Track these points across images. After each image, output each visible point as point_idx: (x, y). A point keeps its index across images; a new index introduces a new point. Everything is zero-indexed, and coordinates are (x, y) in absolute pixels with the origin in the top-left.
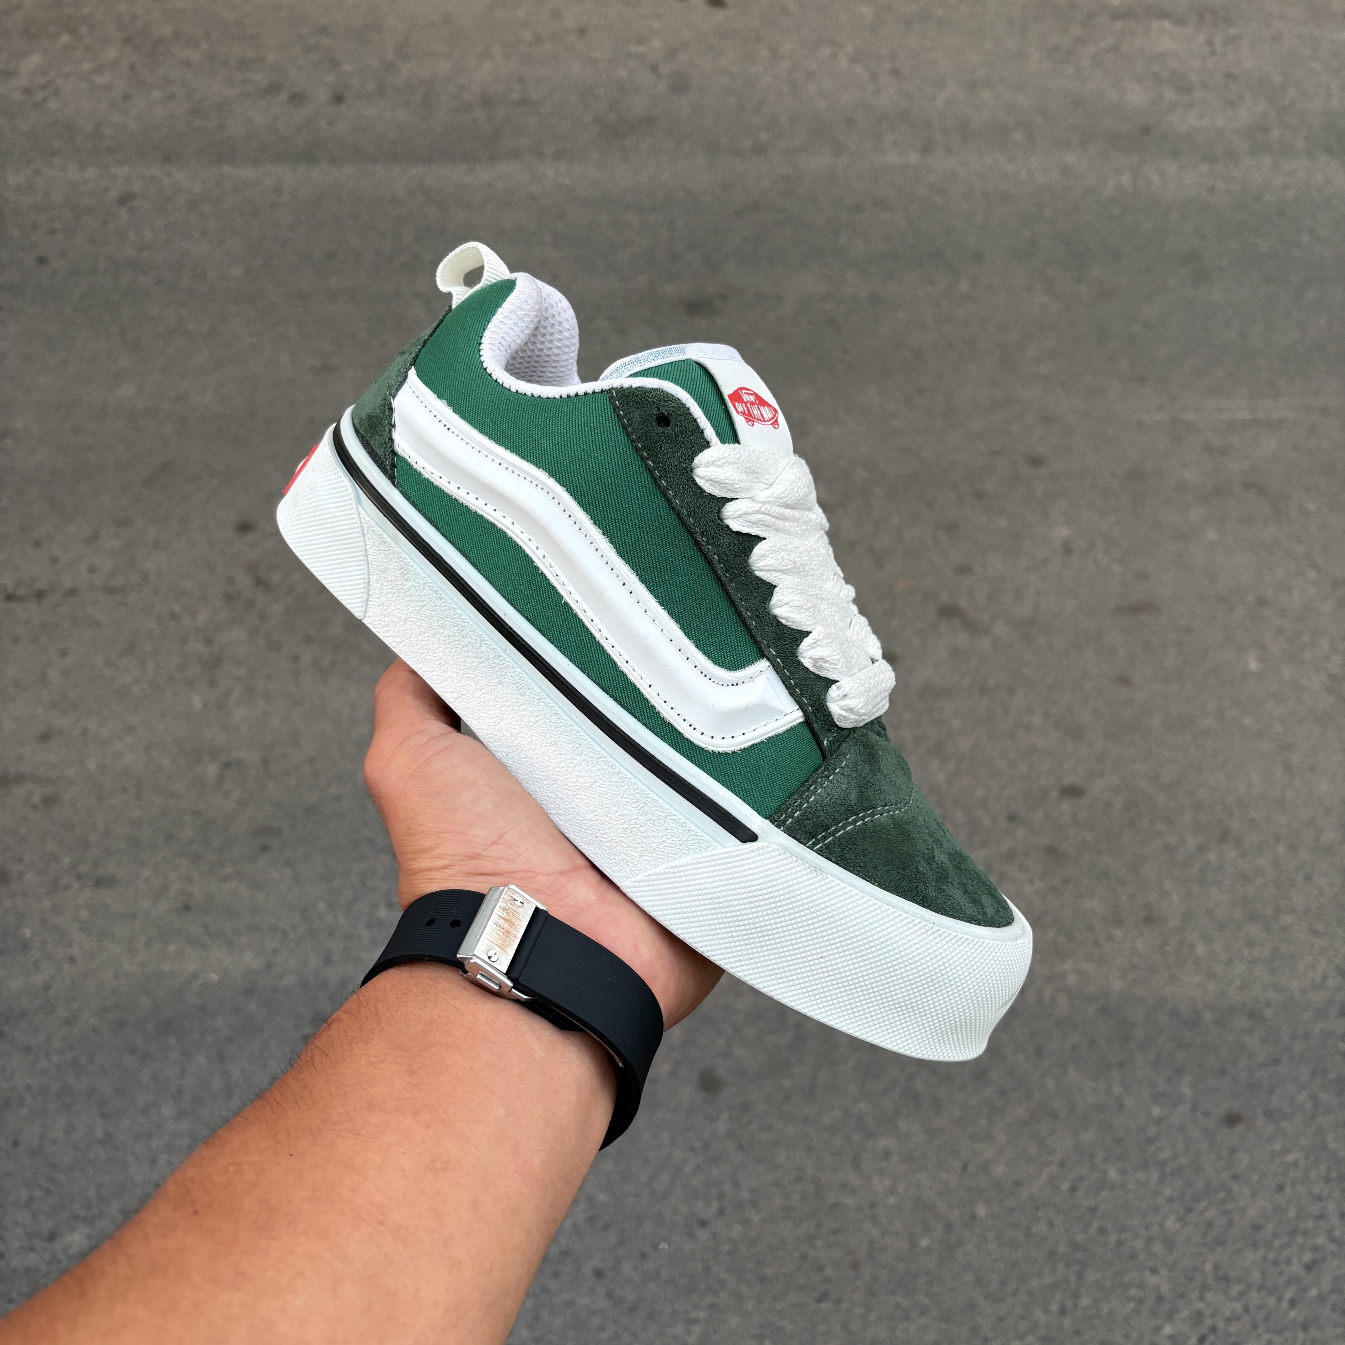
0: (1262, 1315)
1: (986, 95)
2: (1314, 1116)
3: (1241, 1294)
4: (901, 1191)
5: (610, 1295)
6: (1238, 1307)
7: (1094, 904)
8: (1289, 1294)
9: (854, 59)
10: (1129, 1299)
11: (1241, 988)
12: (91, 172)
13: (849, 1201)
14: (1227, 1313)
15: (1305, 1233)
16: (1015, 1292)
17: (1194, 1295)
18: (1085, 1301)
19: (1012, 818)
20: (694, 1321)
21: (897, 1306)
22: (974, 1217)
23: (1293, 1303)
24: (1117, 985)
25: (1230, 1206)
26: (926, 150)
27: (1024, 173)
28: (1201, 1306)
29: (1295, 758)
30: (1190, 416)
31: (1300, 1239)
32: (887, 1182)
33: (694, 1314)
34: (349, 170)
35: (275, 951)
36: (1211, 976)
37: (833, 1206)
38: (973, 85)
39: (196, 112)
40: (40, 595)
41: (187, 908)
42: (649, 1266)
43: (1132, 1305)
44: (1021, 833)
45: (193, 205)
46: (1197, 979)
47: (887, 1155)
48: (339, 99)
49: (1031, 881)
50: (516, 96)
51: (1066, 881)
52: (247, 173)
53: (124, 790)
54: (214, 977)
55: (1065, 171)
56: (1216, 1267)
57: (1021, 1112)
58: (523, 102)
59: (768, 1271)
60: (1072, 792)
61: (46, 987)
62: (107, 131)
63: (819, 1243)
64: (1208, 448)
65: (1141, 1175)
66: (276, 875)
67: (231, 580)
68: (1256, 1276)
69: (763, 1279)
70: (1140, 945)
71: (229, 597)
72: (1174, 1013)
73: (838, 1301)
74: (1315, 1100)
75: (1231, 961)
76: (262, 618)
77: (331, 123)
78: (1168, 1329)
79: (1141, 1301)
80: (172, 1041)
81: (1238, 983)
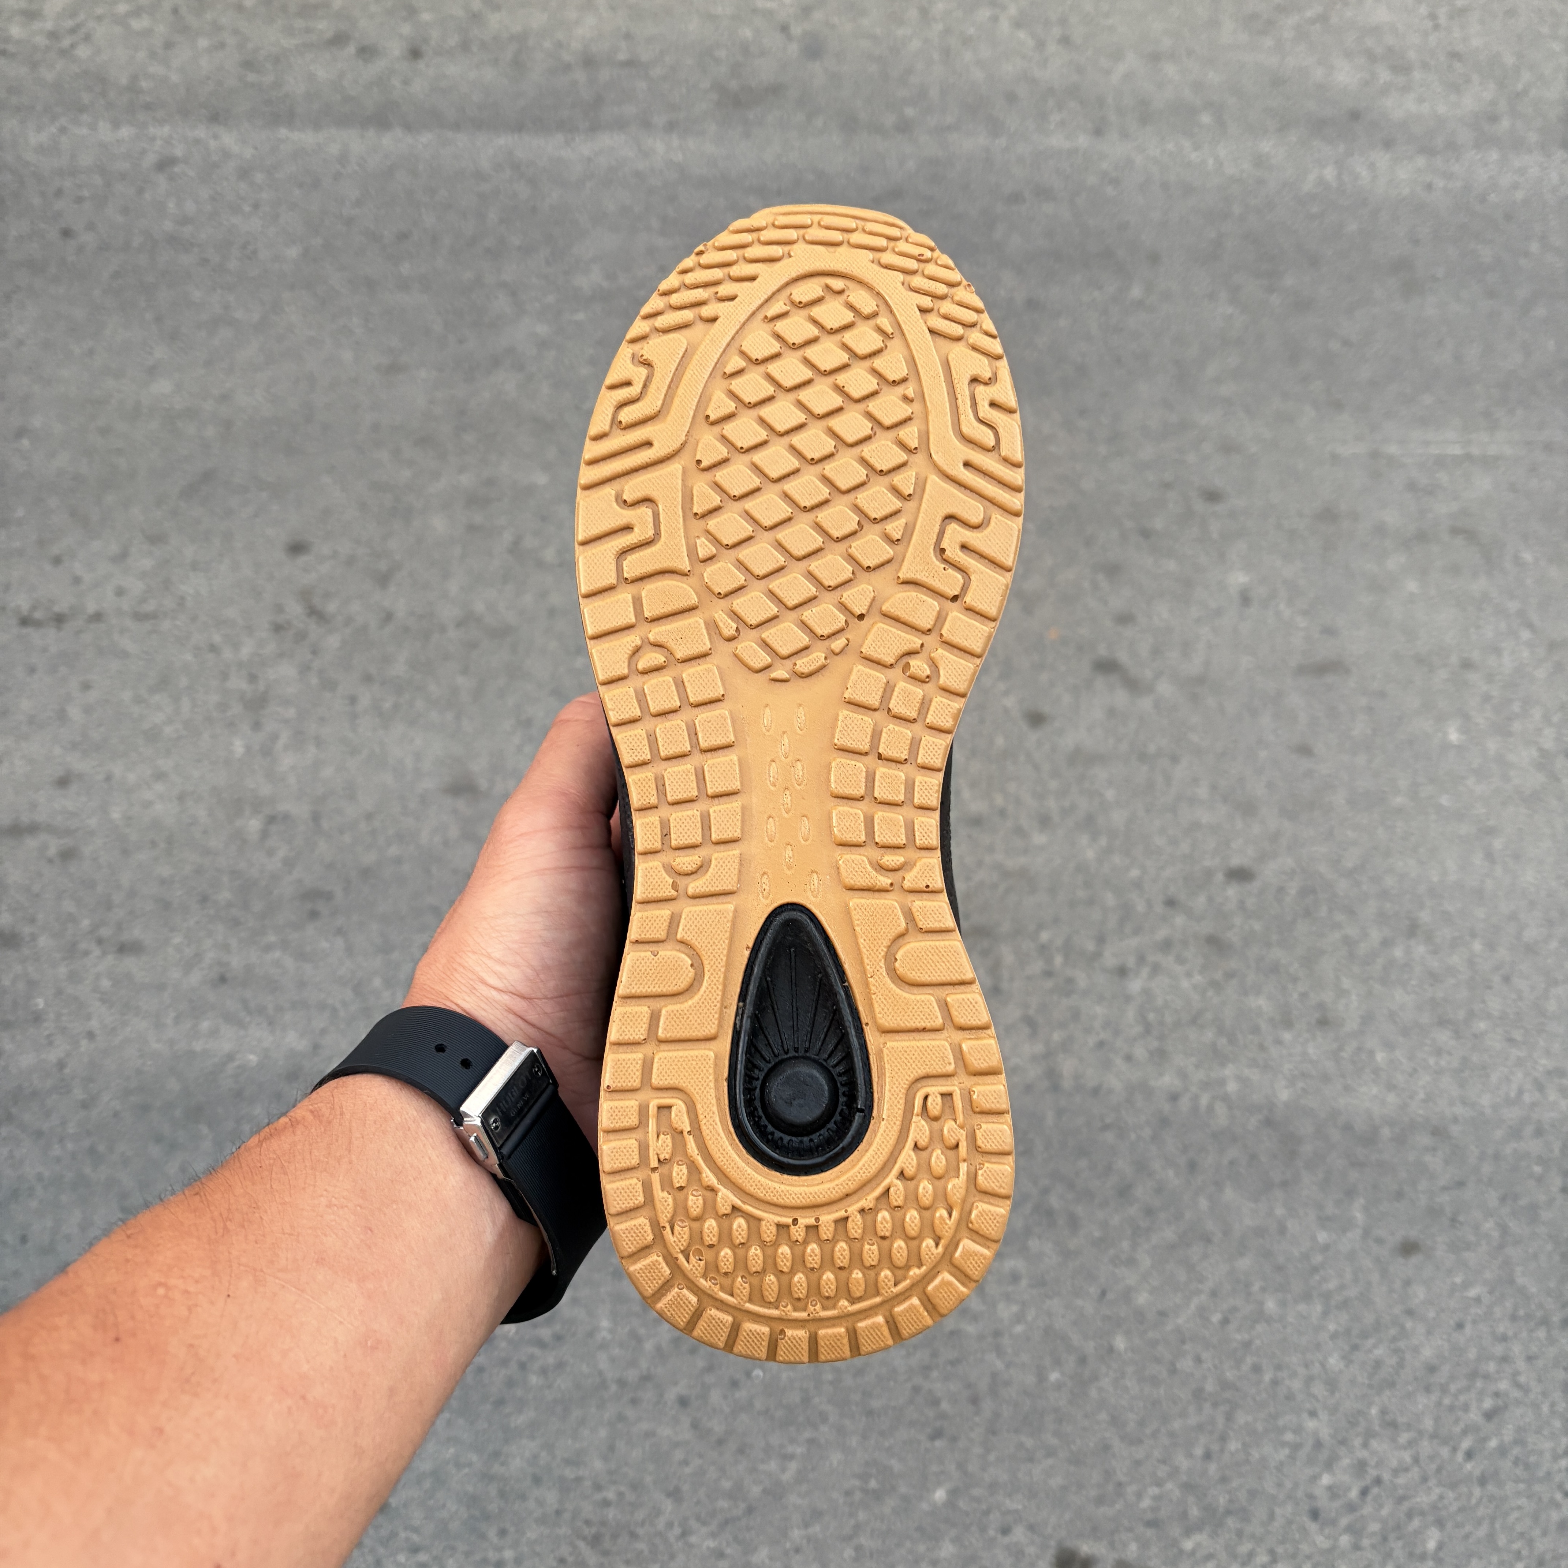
0: (1434, 1467)
1: (1170, 70)
2: (1501, 1247)
3: (1411, 1444)
4: (1029, 1318)
5: (695, 1425)
6: (1407, 1456)
7: (1261, 1002)
8: (1466, 1444)
9: (1018, 24)
10: (1284, 1444)
11: (1424, 1101)
12: (125, 132)
13: (971, 1329)
14: (1394, 1463)
15: (1486, 1377)
16: (1155, 1434)
17: (1357, 1442)
18: (1233, 1446)
19: (1171, 903)
20: (791, 1457)
21: (1021, 1446)
22: (1111, 1350)
23: (1469, 1455)
24: (1284, 1095)
25: (1402, 1344)
26: (1098, 132)
27: (1211, 161)
28: (1363, 1454)
29: (1498, 844)
30: (1393, 449)
31: (1479, 1384)
32: (1015, 1308)
33: (790, 1449)
34: (426, 138)
35: (323, 1032)
36: (1391, 1087)
37: (952, 1333)
38: (1155, 58)
39: (248, 65)
40: (59, 620)
41: (223, 979)
42: (741, 1394)
43: (1287, 1451)
44: (1179, 920)
45: (244, 173)
46: (1375, 1091)
47: (1015, 1278)
48: (415, 54)
49: (1189, 975)
50: (622, 56)
51: (1230, 975)
52: (307, 138)
53: (154, 844)
54: (253, 1058)
55: (1260, 161)
56: (1384, 1412)
57: (1169, 1234)
58: (630, 63)
59: (876, 1404)
60: (1240, 875)
61: (61, 1065)
62: (144, 84)
63: (935, 1374)
64: (1412, 486)
65: (1302, 1307)
66: (325, 945)
67: (279, 609)
68: (1428, 1423)
69: (870, 1413)
70: (1311, 1050)
71: (278, 628)
72: (1348, 1128)
73: (954, 1439)
74: (1504, 1229)
75: (1415, 1070)
76: (314, 653)
77: (406, 82)
78: (1326, 1479)
79: (1296, 1447)
80: (204, 1130)
81: (1421, 1095)
